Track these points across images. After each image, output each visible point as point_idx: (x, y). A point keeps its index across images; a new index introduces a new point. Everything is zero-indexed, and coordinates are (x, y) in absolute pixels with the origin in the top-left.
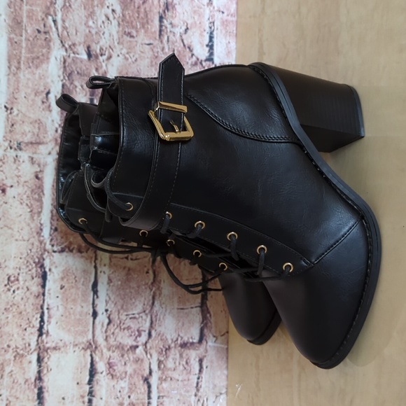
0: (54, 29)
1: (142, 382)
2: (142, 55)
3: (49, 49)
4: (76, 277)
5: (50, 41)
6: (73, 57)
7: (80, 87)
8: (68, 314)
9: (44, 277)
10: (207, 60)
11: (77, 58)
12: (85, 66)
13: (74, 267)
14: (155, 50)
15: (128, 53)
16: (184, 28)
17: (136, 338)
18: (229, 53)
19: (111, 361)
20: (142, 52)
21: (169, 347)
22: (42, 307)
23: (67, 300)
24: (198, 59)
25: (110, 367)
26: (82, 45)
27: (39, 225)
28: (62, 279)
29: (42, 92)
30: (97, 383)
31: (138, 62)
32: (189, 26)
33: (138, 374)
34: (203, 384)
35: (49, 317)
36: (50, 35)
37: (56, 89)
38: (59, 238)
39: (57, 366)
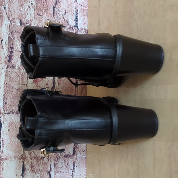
0: (4, 12)
1: (47, 174)
3: (2, 20)
4: (15, 125)
5: (3, 17)
6: (14, 25)
7: (17, 38)
8: (12, 143)
10: (74, 27)
12: (19, 28)
13: (15, 121)
15: (39, 23)
16: (64, 12)
18: (85, 24)
19: (32, 164)
21: (59, 157)
23: (11, 136)
24: (71, 26)
25: (32, 167)
26: (17, 19)
28: (9, 126)
30: (26, 175)
32: (66, 11)
33: (45, 170)
34: (75, 174)
35: (3, 144)
36: (2, 14)
37: (6, 39)
38: (7, 107)
39: (7, 167)
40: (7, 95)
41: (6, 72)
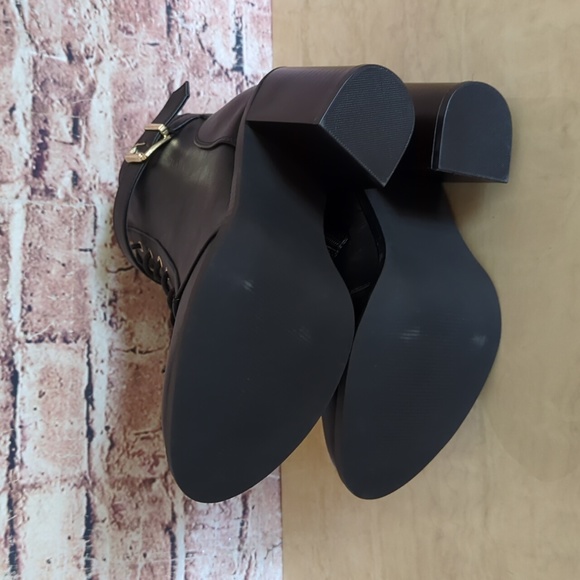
0: (18, 18)
1: (162, 533)
2: (145, 59)
3: (11, 45)
4: (61, 379)
5: (13, 34)
6: (47, 59)
7: (58, 102)
8: (51, 434)
9: (14, 379)
10: (234, 69)
11: (53, 60)
12: (65, 72)
13: (58, 364)
14: (163, 53)
15: (124, 56)
16: (201, 24)
17: (152, 467)
18: (263, 61)
19: (116, 503)
20: (144, 55)
22: (12, 425)
24: (222, 68)
25: (116, 512)
26: (59, 42)
27: (5, 302)
28: (41, 382)
29: (4, 107)
30: (98, 537)
31: (139, 69)
32: (208, 22)
33: (156, 520)
34: (250, 532)
35: (24, 439)
36: (12, 26)
37: (24, 104)
38: (35, 321)
39: (38, 513)
40: (31, 283)
41: (28, 210)
